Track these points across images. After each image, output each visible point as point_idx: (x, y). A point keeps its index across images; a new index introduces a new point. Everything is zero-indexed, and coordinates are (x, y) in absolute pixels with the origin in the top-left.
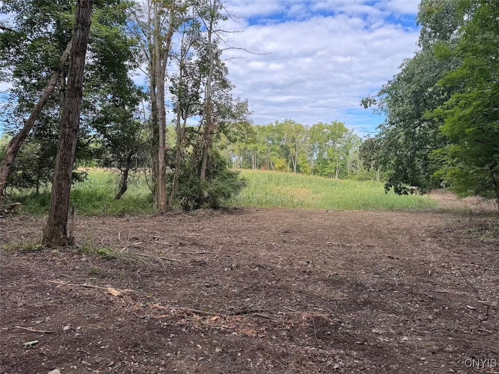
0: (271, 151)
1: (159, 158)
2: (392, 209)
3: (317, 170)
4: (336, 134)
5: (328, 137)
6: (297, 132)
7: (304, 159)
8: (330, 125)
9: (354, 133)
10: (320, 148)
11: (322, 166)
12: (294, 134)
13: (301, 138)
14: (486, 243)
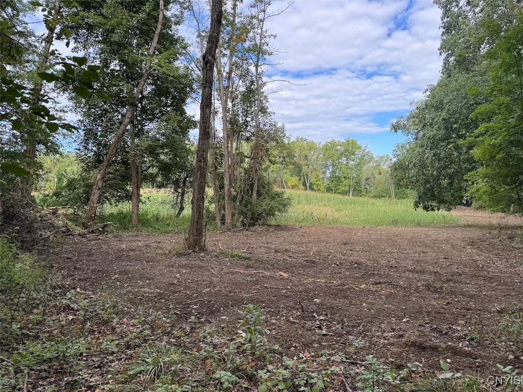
0: (283, 169)
1: (225, 181)
2: (419, 224)
3: (330, 188)
4: (350, 151)
5: (341, 154)
6: (310, 150)
7: (317, 176)
8: (343, 143)
9: (367, 151)
10: (333, 165)
11: (335, 184)
12: (306, 152)
13: (313, 156)
14: (516, 249)
